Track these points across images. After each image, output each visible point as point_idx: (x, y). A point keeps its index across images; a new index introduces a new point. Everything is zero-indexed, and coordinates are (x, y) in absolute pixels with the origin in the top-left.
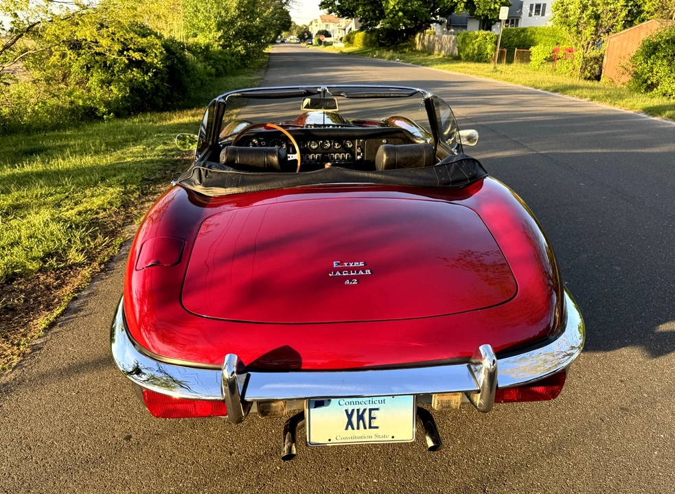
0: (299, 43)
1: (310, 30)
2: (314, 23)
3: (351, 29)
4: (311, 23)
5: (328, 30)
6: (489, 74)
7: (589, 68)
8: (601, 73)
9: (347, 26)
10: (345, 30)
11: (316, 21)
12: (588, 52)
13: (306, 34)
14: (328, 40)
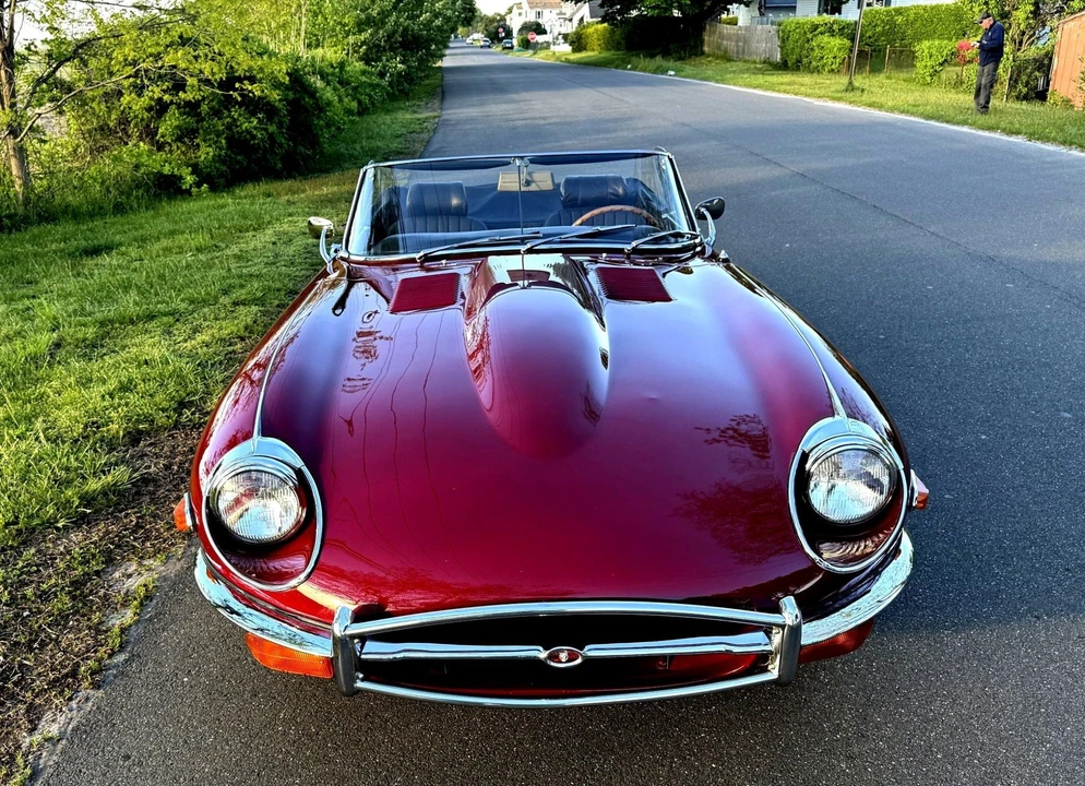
0: (489, 47)
1: (508, 23)
2: (515, 11)
3: (582, 19)
4: (510, 11)
5: (540, 21)
6: (839, 95)
7: (1024, 78)
8: (1048, 85)
9: (574, 14)
10: (571, 20)
11: (519, 5)
12: (1023, 48)
13: (501, 30)
14: (540, 39)
